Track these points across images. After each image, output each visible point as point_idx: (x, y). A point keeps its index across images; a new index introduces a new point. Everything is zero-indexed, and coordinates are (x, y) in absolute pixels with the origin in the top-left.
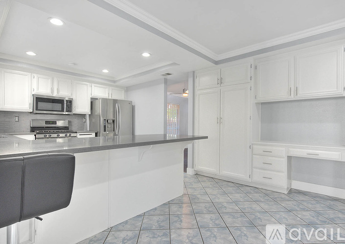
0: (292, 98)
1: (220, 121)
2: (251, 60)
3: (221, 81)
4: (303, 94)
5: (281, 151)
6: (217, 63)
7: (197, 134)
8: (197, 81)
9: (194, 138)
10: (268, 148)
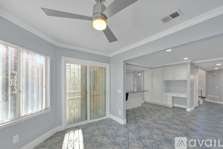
0: (173, 80)
1: (152, 86)
2: (161, 68)
3: (152, 74)
4: (176, 79)
5: (170, 95)
6: (151, 68)
7: (145, 90)
8: (145, 73)
9: (144, 91)
10: (166, 94)
